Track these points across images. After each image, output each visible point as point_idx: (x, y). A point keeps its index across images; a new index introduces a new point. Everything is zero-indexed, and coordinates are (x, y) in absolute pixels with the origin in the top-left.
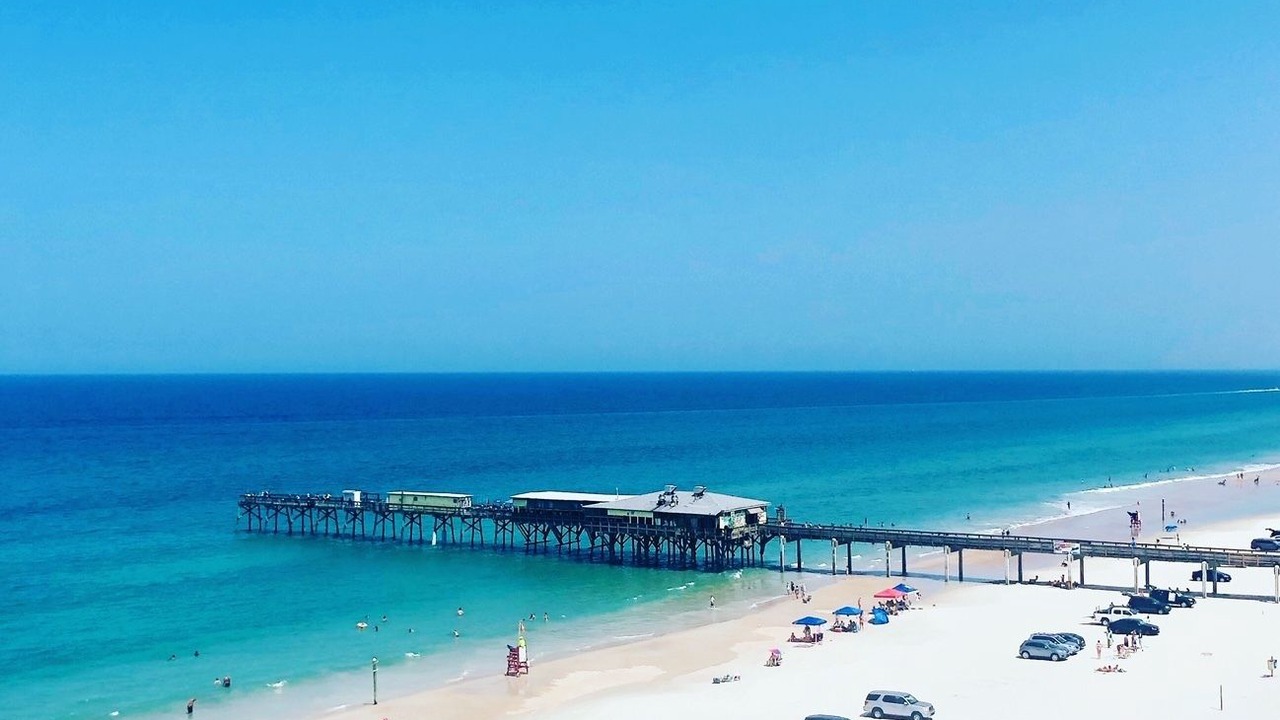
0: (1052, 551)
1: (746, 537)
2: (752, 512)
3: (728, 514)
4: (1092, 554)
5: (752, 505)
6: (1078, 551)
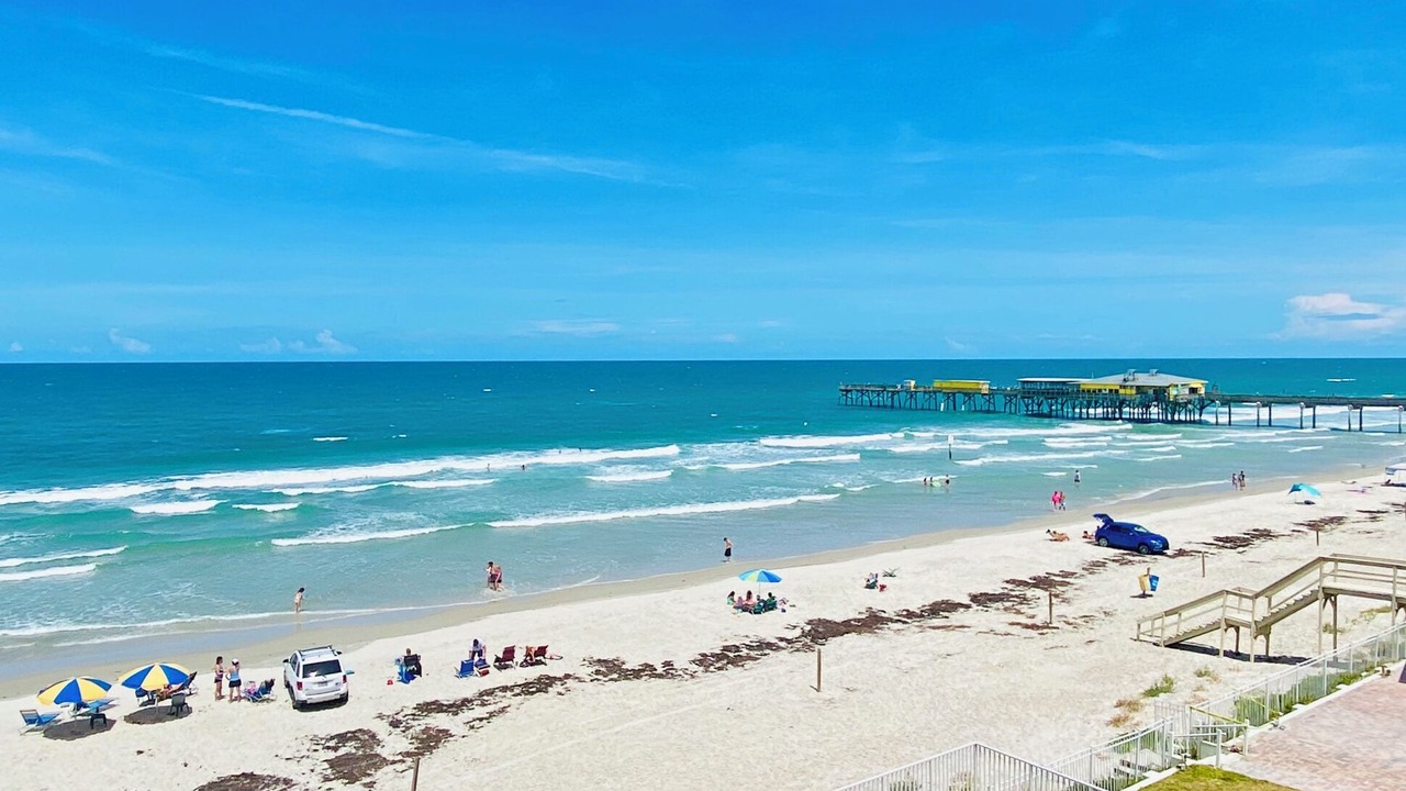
2: (1193, 386)
3: (1176, 387)
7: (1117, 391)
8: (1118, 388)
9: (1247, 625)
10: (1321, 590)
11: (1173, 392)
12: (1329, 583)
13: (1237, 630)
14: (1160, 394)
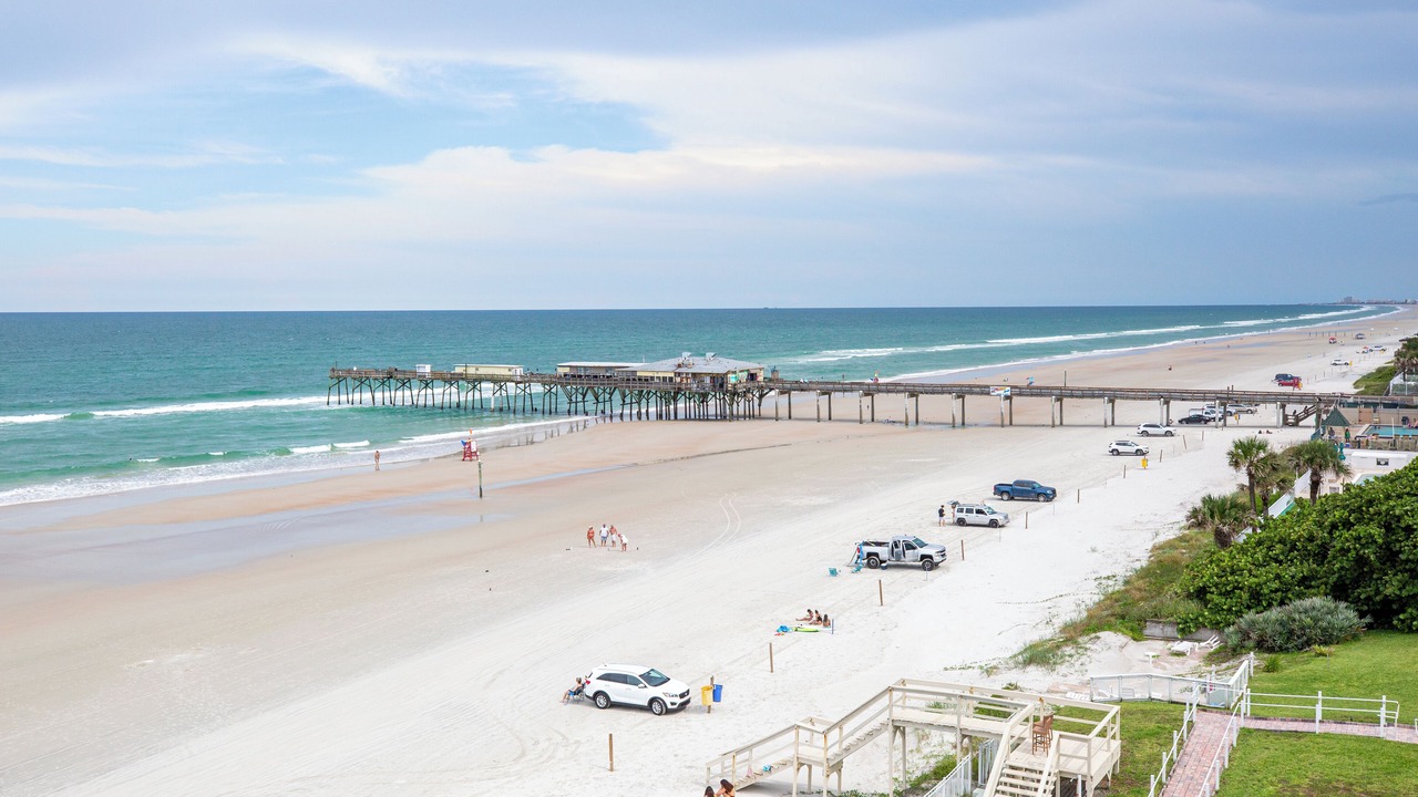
0: (988, 394)
1: (748, 390)
2: (752, 372)
3: (735, 372)
4: (1020, 395)
5: (752, 365)
6: (1009, 393)
7: (671, 379)
8: (672, 375)
9: (819, 764)
10: (891, 723)
11: (732, 379)
12: (899, 714)
13: (810, 767)
14: (719, 382)
